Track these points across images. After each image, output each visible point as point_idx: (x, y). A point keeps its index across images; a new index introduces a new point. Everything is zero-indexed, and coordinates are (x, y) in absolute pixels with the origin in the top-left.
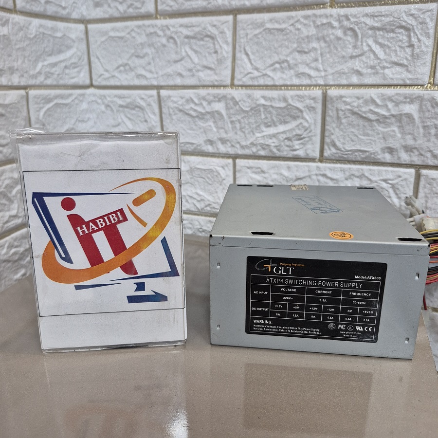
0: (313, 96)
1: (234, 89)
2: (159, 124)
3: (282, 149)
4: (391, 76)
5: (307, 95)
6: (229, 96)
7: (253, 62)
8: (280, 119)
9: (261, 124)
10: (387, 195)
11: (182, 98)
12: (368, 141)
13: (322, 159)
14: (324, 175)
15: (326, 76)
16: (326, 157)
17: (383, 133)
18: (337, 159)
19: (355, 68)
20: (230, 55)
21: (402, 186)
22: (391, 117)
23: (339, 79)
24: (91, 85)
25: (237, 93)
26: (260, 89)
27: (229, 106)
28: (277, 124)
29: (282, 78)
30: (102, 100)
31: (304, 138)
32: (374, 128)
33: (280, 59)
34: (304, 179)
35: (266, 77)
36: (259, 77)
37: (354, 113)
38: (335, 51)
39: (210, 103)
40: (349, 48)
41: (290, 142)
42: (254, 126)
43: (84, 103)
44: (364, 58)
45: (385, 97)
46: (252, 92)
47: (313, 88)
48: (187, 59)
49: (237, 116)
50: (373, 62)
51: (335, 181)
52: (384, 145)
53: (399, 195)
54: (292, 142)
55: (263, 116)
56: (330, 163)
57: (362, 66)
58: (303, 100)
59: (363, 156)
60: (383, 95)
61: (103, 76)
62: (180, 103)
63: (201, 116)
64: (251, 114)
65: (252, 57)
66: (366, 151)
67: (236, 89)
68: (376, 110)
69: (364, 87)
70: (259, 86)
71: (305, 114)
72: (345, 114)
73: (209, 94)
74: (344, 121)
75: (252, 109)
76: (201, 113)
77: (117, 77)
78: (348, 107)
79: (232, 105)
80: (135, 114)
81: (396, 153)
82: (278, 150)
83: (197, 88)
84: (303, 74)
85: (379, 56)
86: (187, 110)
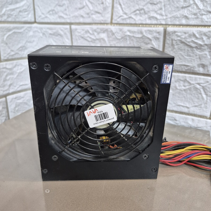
0: (158, 31)
4: (206, 20)
5: (154, 30)
6: (109, 30)
7: (124, 9)
10: (199, 92)
11: (83, 30)
12: (190, 60)
15: (166, 19)
17: (199, 55)
19: (184, 14)
20: (111, 5)
21: (209, 88)
22: (205, 45)
23: (174, 21)
24: (35, 22)
26: (127, 26)
29: (140, 20)
30: (41, 30)
32: (194, 52)
33: (139, 8)
35: (131, 19)
36: (127, 18)
37: (182, 42)
38: (173, 4)
40: (181, 2)
44: (190, 8)
45: (202, 33)
46: (123, 28)
47: (159, 26)
48: (86, 7)
49: (114, 42)
50: (196, 11)
52: (199, 63)
53: (207, 93)
55: (128, 42)
57: (189, 13)
59: (186, 69)
60: (200, 32)
61: (41, 17)
63: (94, 41)
65: (123, 6)
66: (188, 66)
67: (113, 25)
68: (196, 41)
69: (189, 26)
70: (127, 24)
71: (153, 42)
72: (177, 43)
73: (98, 28)
74: (176, 47)
75: (122, 38)
77: (48, 18)
78: (179, 38)
80: (58, 39)
81: (206, 68)
83: (91, 24)
84: (153, 17)
85: (199, 7)
86: (86, 37)
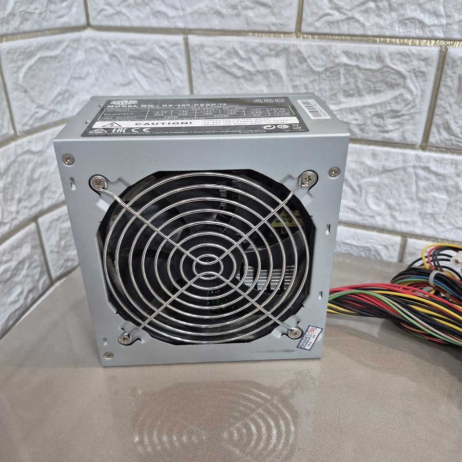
0: (425, 55)
1: (301, 38)
2: (187, 85)
3: (367, 128)
5: (415, 52)
6: (292, 49)
8: (369, 87)
9: (338, 92)
11: (221, 48)
13: (425, 145)
14: (427, 169)
15: (447, 24)
16: (432, 143)
18: (449, 147)
24: (88, 25)
25: (304, 45)
26: (342, 40)
27: (291, 63)
28: (364, 93)
29: (377, 25)
30: (104, 47)
31: (403, 115)
34: (395, 172)
35: (352, 22)
36: (342, 21)
39: (262, 58)
41: (381, 120)
42: (328, 94)
43: (79, 52)
46: (330, 44)
47: (426, 42)
49: (303, 79)
51: (441, 178)
54: (384, 120)
55: (343, 81)
56: (436, 151)
58: (408, 60)
61: (104, 13)
62: (218, 56)
63: (249, 77)
64: (324, 76)
67: (303, 37)
70: (340, 35)
71: (408, 82)
73: (261, 44)
75: (326, 70)
76: (248, 71)
77: (124, 15)
79: (297, 63)
80: (152, 69)
82: (362, 130)
83: (243, 33)
84: (412, 20)
86: (229, 66)
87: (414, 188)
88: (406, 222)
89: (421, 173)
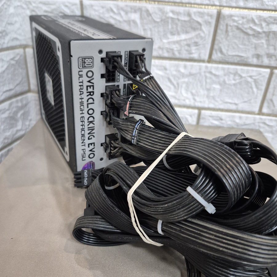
0: (211, 13)
3: (182, 52)
4: (267, 3)
5: (206, 12)
6: (144, 9)
8: (183, 30)
9: (167, 32)
10: (250, 86)
12: (244, 49)
13: (210, 60)
14: (211, 73)
16: (213, 59)
17: (255, 44)
18: (221, 61)
21: (261, 80)
22: (263, 33)
25: (150, 7)
26: (170, 5)
27: (143, 17)
28: (180, 33)
31: (200, 45)
32: (250, 40)
34: (195, 75)
37: (238, 28)
39: (127, 13)
41: (189, 48)
42: (162, 34)
43: (11, 8)
45: (261, 18)
46: (163, 7)
47: (211, 7)
49: (149, 25)
51: (217, 77)
52: (254, 53)
53: (258, 87)
55: (170, 27)
56: (214, 64)
58: (202, 16)
59: (239, 60)
64: (160, 24)
67: (149, 3)
68: (254, 28)
69: (248, 10)
70: (169, 2)
72: (232, 29)
73: (127, 6)
74: (230, 34)
75: (162, 21)
76: (119, 21)
78: (235, 24)
79: (146, 16)
81: (261, 58)
82: (179, 53)
87: (204, 83)
88: (201, 102)
89: (208, 75)
